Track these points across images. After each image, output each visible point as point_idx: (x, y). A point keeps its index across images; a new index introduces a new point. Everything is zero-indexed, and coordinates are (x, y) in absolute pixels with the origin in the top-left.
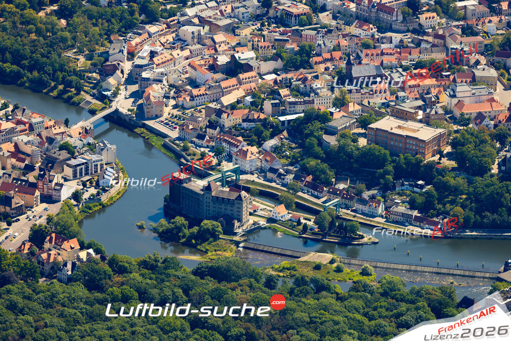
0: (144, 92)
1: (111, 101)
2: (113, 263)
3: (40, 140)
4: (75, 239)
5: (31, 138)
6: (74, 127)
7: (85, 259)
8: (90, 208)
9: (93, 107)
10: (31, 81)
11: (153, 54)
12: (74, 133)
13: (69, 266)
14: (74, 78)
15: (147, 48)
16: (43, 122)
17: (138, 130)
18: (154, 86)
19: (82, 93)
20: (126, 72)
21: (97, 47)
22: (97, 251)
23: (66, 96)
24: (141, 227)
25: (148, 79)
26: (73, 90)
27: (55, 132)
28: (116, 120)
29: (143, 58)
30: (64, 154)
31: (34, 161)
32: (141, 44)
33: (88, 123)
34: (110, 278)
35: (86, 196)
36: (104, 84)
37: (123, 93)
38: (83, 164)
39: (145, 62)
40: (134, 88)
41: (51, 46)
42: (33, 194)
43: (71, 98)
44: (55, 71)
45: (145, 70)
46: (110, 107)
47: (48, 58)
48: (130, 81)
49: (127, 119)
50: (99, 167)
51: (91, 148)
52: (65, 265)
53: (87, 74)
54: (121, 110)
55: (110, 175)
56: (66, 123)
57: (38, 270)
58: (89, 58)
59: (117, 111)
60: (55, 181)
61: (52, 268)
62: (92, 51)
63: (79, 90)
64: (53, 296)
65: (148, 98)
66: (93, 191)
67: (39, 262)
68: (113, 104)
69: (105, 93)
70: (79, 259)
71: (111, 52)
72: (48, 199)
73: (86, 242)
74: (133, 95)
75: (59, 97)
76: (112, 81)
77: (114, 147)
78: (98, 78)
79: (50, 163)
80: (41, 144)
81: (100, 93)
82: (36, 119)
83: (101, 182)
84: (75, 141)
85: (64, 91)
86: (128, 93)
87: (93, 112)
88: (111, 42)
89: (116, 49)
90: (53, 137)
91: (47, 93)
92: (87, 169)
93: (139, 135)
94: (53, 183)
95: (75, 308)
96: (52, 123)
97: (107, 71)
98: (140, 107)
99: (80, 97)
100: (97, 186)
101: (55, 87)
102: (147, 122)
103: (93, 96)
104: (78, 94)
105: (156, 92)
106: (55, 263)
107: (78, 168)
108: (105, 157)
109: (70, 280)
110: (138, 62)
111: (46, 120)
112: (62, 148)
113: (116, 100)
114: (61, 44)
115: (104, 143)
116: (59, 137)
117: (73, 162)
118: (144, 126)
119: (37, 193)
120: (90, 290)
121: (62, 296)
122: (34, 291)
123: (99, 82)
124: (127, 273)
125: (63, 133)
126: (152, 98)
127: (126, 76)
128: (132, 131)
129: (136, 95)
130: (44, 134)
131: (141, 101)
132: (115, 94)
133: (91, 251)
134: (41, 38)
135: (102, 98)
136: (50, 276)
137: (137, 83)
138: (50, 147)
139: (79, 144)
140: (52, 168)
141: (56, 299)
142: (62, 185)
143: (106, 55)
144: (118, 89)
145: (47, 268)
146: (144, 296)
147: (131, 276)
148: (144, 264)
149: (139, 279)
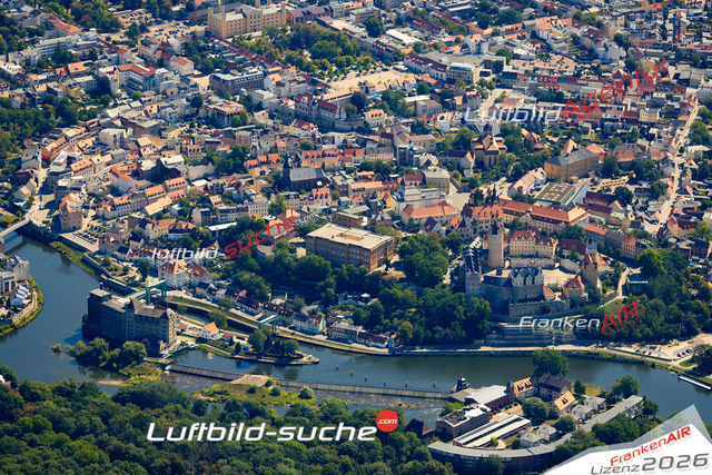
0: (60, 202)
1: (24, 213)
2: (24, 390)
9: (4, 219)
11: (70, 160)
15: (64, 154)
17: (54, 244)
18: (72, 195)
20: (41, 180)
21: (8, 153)
22: (8, 377)
24: (57, 351)
25: (65, 188)
28: (29, 233)
29: (59, 165)
32: (58, 149)
34: (21, 407)
36: (16, 194)
37: (37, 204)
39: (61, 169)
40: (50, 198)
45: (62, 178)
46: (24, 219)
48: (45, 190)
49: (42, 232)
50: (10, 285)
51: (2, 264)
54: (35, 222)
55: (22, 294)
59: (30, 223)
62: (3, 158)
65: (65, 208)
66: (3, 311)
68: (26, 216)
69: (18, 204)
71: (24, 158)
74: (47, 206)
76: (25, 190)
77: (27, 263)
78: (10, 187)
81: (12, 204)
83: (12, 302)
86: (43, 203)
87: (4, 225)
88: (24, 148)
89: (29, 155)
93: (55, 249)
97: (20, 179)
98: (56, 219)
100: (8, 305)
102: (64, 235)
103: (4, 207)
105: (73, 201)
108: (17, 274)
110: (53, 168)
113: (30, 211)
115: (15, 259)
118: (61, 239)
123: (11, 191)
124: (40, 400)
126: (69, 209)
127: (40, 185)
128: (48, 245)
129: (51, 206)
131: (57, 213)
132: (29, 205)
133: (1, 377)
135: (14, 209)
137: (52, 192)
143: (18, 162)
144: (32, 199)
146: (58, 425)
147: (45, 403)
148: (59, 391)
149: (54, 406)
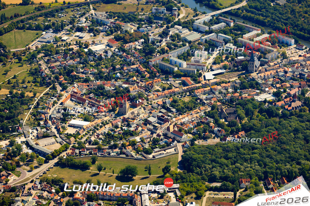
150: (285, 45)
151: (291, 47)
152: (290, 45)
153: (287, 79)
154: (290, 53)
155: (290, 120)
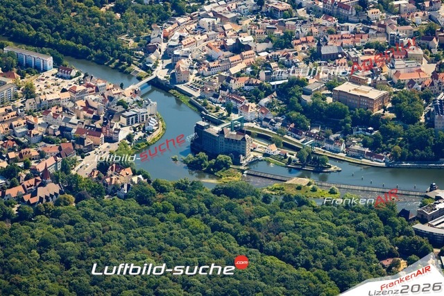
0: (176, 64)
1: (152, 71)
2: (156, 185)
3: (103, 98)
4: (129, 168)
5: (97, 97)
6: (127, 89)
7: (136, 182)
8: (139, 146)
9: (140, 75)
10: (96, 57)
11: (181, 38)
12: (127, 93)
13: (126, 187)
14: (126, 54)
15: (177, 34)
16: (105, 85)
17: (171, 91)
18: (183, 60)
19: (132, 65)
20: (163, 50)
21: (142, 33)
22: (145, 177)
23: (120, 67)
24: (175, 160)
25: (178, 56)
26: (126, 63)
27: (114, 92)
28: (156, 84)
29: (174, 41)
30: (120, 108)
31: (100, 113)
32: (173, 31)
33: (137, 86)
34: (154, 196)
35: (136, 137)
36: (147, 59)
37: (160, 65)
38: (134, 115)
39: (176, 43)
40: (169, 61)
41: (110, 32)
42: (99, 136)
43: (124, 68)
44: (113, 50)
45: (176, 49)
46: (152, 75)
47: (108, 40)
48: (165, 56)
49: (164, 83)
50: (145, 117)
51: (139, 103)
52: (123, 186)
53: (135, 52)
54: (159, 77)
55: (153, 123)
56: (122, 86)
57: (104, 190)
58: (137, 40)
59: (156, 78)
60: (114, 127)
61: (114, 188)
62: (139, 35)
63: (130, 63)
64: (115, 208)
65: (179, 69)
66: (141, 134)
67: (104, 184)
68: (154, 73)
69: (148, 65)
70: (132, 182)
71: (152, 36)
72: (109, 140)
73: (137, 170)
74: (167, 67)
75: (116, 68)
76: (153, 57)
77: (155, 103)
78: (143, 54)
79: (111, 114)
80: (104, 101)
81: (145, 65)
82: (100, 84)
83: (146, 128)
84: (127, 99)
85: (120, 64)
86: (165, 65)
87: (140, 79)
88: (152, 29)
89: (155, 34)
90: (112, 96)
91: (107, 65)
92: (136, 119)
93: (172, 95)
94: (113, 129)
95: (130, 217)
96: (111, 86)
97: (149, 50)
98: (173, 75)
99: (131, 68)
100: (144, 130)
101: (113, 61)
102: (178, 86)
103: (140, 67)
104: (129, 66)
105: (184, 64)
106: (116, 185)
107: (131, 118)
108: (149, 110)
109: (126, 197)
110: (171, 43)
111: (107, 84)
112: (119, 104)
113: (156, 70)
114: (117, 31)
115: (148, 101)
116: (116, 96)
117: (127, 114)
118: (176, 88)
119: (102, 136)
120: (140, 203)
121: (121, 208)
122: (101, 205)
123: (144, 57)
124: (166, 192)
125: (119, 93)
126: (181, 68)
127: (162, 53)
128: (167, 92)
129: (170, 67)
130: (106, 94)
131: (173, 71)
132: (155, 66)
133: (140, 176)
134: (103, 27)
135: (146, 69)
136: (112, 194)
137: (170, 58)
138: (111, 103)
139: (130, 101)
140: (112, 118)
141: (117, 211)
142: (119, 130)
143: (149, 39)
144: (157, 62)
145: (110, 188)
146: (178, 208)
147: (169, 194)
148: (178, 186)
149: (175, 196)
150: (33, 71)
151: (46, 74)
152: (45, 70)
153: (34, 140)
154: (42, 86)
155: (33, 223)
